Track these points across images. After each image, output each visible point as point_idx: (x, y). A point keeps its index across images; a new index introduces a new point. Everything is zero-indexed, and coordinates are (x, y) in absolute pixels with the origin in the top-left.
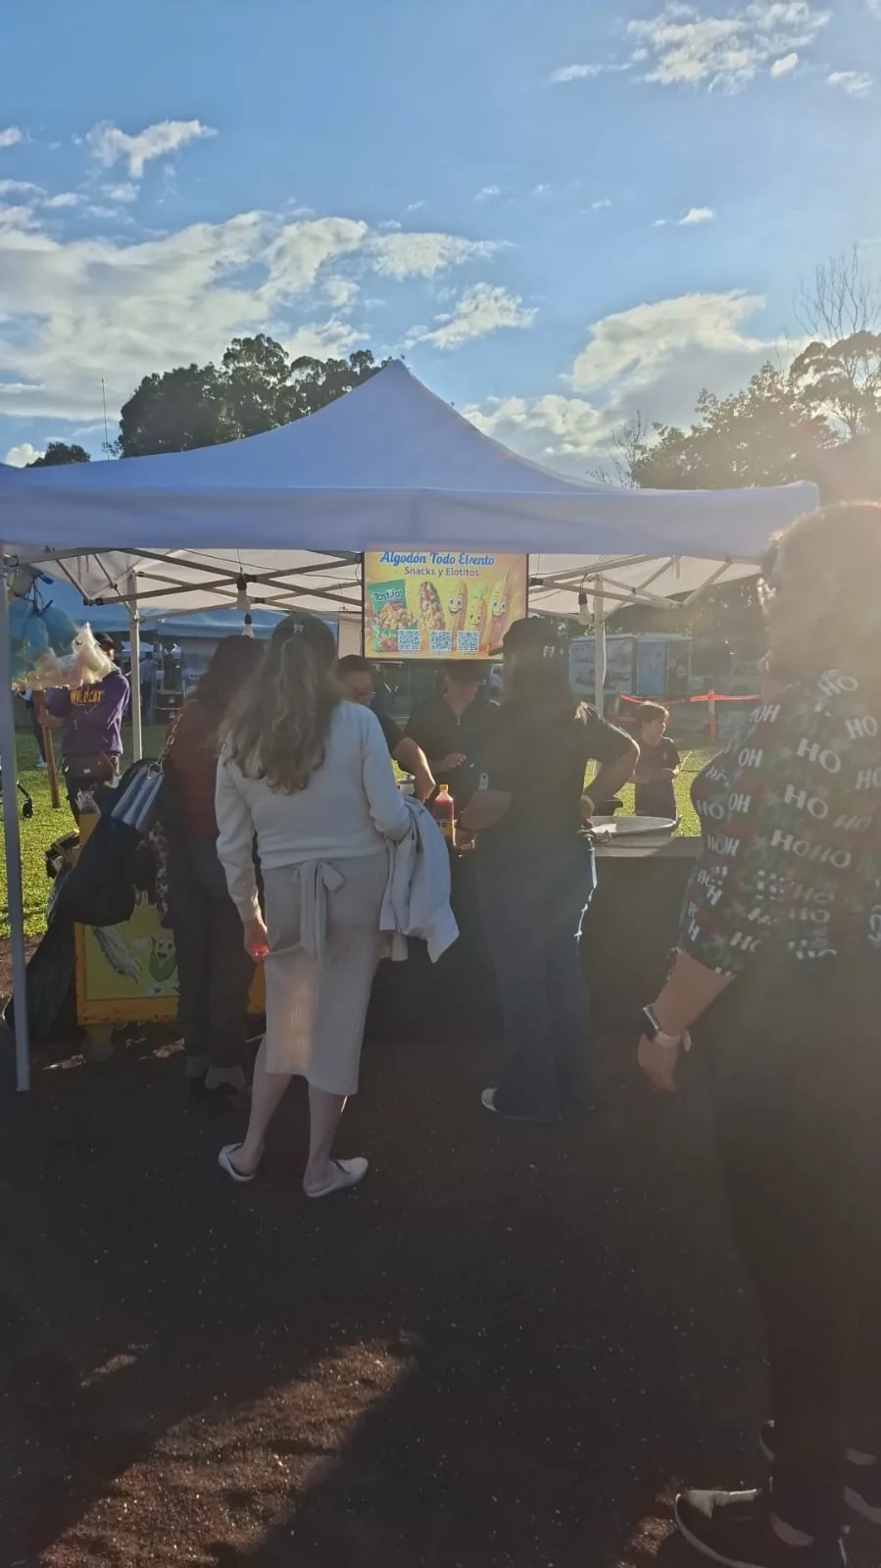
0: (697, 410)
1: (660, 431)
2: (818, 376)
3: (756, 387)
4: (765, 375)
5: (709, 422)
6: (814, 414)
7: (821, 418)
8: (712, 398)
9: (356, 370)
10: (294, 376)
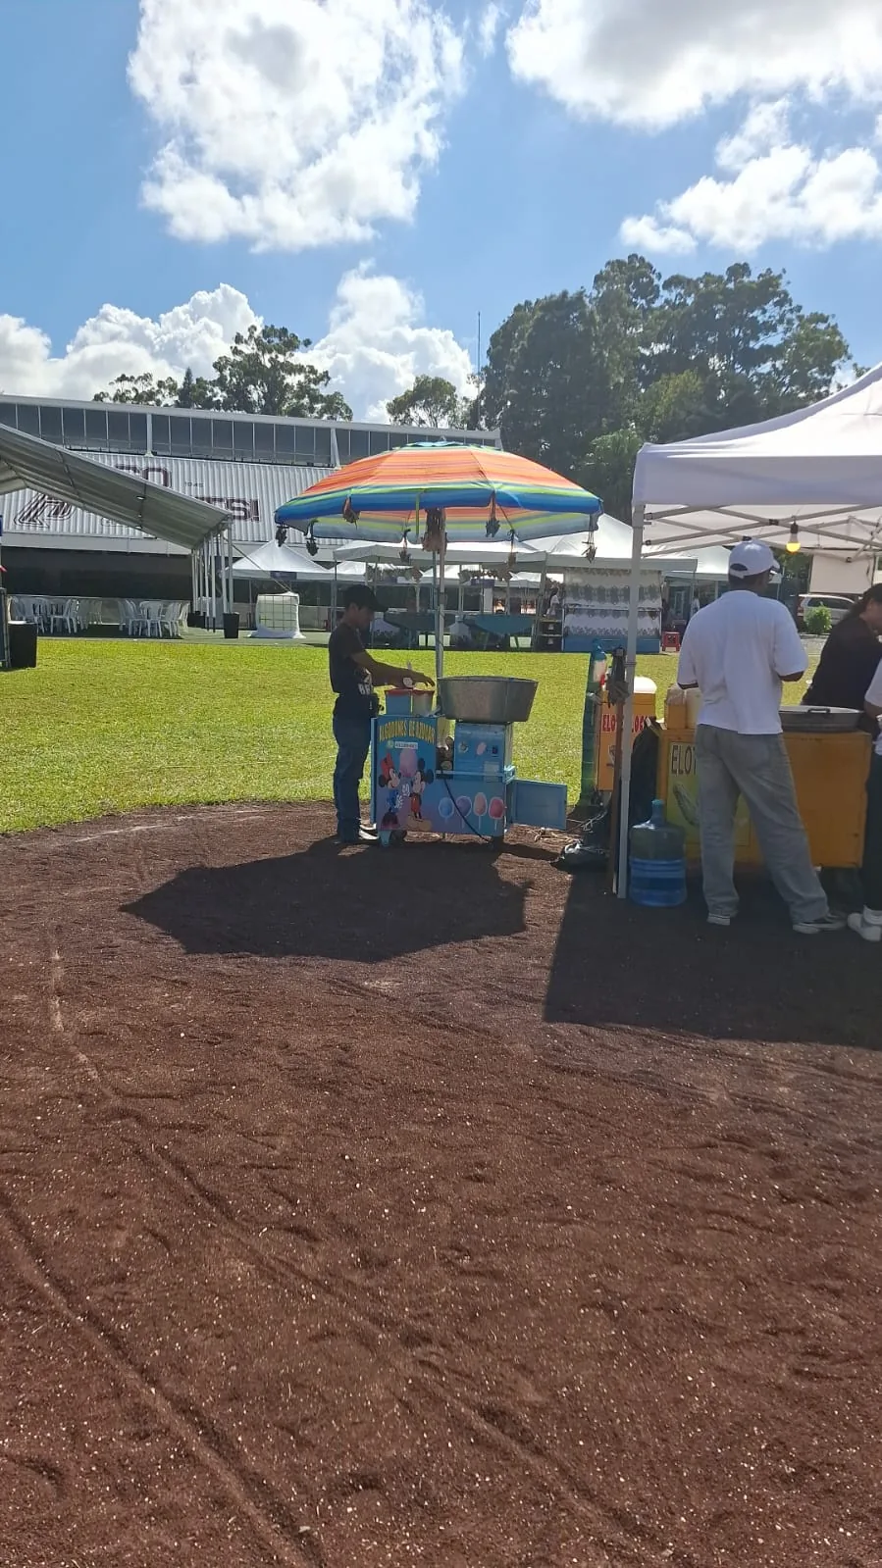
9: (731, 286)
10: (665, 294)
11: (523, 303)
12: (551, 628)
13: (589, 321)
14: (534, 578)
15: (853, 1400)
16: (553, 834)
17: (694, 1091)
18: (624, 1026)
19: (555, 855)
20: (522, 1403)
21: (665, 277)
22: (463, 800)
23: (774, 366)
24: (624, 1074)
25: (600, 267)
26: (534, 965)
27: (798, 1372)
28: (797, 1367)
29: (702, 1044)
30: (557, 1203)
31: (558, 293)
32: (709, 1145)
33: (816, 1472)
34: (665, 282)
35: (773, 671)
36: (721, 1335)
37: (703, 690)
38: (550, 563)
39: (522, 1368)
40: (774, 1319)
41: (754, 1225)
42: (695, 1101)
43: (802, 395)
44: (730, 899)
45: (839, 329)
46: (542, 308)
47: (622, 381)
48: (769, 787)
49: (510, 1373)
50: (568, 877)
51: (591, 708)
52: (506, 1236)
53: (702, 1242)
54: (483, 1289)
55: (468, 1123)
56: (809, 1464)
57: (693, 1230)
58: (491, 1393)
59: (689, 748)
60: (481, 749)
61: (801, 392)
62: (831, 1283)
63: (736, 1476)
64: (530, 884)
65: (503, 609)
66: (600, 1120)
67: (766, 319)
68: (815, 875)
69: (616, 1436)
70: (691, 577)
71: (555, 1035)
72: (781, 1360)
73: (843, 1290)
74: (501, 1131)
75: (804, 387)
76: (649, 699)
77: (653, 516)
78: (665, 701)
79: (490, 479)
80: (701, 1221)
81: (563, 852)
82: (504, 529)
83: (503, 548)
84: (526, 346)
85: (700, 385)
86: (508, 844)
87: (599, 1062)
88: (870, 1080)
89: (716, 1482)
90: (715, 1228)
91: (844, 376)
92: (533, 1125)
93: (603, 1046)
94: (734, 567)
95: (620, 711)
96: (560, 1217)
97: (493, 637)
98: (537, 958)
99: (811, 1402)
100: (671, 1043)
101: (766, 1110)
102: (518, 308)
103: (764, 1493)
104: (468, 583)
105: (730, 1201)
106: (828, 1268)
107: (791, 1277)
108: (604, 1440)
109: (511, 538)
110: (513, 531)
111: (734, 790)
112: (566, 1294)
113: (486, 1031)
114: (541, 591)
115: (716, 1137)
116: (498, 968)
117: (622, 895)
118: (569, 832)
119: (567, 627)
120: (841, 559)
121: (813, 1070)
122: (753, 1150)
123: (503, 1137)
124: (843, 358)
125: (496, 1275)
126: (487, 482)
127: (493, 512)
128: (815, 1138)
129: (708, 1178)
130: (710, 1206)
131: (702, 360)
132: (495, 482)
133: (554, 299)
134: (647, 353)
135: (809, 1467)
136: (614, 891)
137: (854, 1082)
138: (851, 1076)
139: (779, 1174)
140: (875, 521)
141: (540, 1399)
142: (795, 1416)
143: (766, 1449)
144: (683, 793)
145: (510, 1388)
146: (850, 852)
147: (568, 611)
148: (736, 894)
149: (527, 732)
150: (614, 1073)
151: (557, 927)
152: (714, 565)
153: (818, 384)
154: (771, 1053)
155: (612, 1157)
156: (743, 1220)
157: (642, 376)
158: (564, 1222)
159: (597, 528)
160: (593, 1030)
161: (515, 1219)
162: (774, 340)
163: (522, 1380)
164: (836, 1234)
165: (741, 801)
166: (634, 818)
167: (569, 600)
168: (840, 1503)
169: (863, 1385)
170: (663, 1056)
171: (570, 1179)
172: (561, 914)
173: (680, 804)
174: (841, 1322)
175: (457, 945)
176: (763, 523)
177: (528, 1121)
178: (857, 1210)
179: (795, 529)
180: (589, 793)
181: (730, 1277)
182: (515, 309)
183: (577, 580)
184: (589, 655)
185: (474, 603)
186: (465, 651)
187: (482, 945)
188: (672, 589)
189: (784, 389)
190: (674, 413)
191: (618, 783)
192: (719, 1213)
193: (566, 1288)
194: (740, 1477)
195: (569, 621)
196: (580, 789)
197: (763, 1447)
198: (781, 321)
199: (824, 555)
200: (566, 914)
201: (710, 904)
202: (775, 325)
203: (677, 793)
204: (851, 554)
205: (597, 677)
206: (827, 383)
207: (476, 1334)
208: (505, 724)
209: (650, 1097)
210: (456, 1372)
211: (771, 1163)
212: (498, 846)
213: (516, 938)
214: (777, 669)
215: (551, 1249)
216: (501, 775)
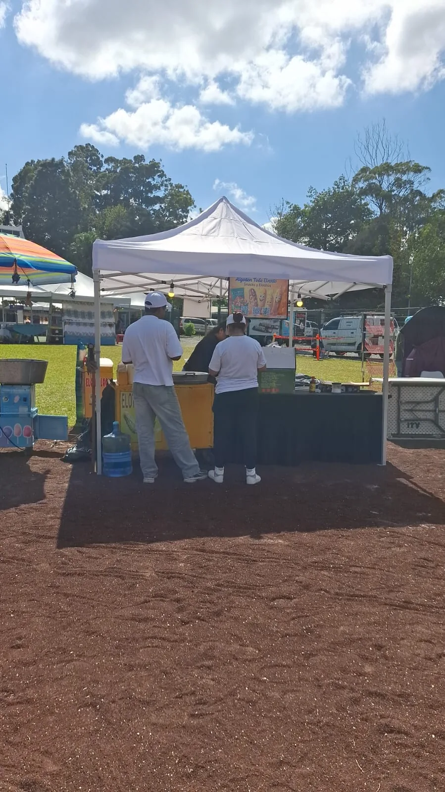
0: (307, 196)
1: (289, 205)
2: (366, 183)
3: (336, 187)
4: (341, 181)
5: (313, 203)
6: (363, 202)
7: (366, 204)
8: (314, 191)
9: (137, 165)
10: (105, 166)
11: (30, 161)
12: (57, 332)
13: (67, 174)
14: (46, 305)
15: (219, 723)
16: (61, 443)
17: (137, 573)
18: (101, 545)
19: (63, 454)
20: (46, 774)
21: (105, 157)
22: (8, 429)
23: (161, 206)
24: (102, 571)
25: (72, 148)
26: (51, 518)
27: (192, 716)
28: (192, 713)
29: (141, 547)
30: (65, 651)
31: (50, 159)
32: (146, 602)
33: (203, 767)
34: (105, 159)
35: (168, 356)
36: (154, 704)
37: (135, 365)
38: (54, 298)
39: (46, 753)
40: (180, 690)
41: (169, 641)
42: (138, 579)
43: (175, 222)
44: (153, 469)
45: (190, 192)
46: (42, 165)
47: (87, 207)
48: (169, 412)
49: (38, 757)
50: (70, 466)
51: (79, 375)
52: (35, 677)
53: (143, 656)
54: (21, 712)
55: (12, 615)
56: (200, 764)
57: (138, 650)
58: (28, 773)
59: (130, 394)
60: (17, 399)
61: (175, 220)
62: (207, 663)
63: (164, 782)
64: (48, 472)
65: (30, 321)
66: (88, 599)
67: (155, 183)
68: (193, 454)
69: (99, 778)
70: (128, 307)
71: (63, 555)
72: (184, 711)
73: (212, 666)
74: (32, 616)
75: (176, 218)
76: (109, 370)
77: (103, 276)
78: (117, 371)
79: (12, 252)
80: (142, 644)
81: (67, 453)
82: (23, 279)
83: (24, 289)
84: (34, 184)
85: (126, 212)
86: (35, 451)
87: (87, 566)
88: (220, 553)
89: (153, 789)
90: (149, 647)
91: (193, 214)
92: (50, 609)
93: (89, 557)
94: (147, 303)
95: (94, 376)
96: (66, 659)
97: (25, 337)
98: (53, 513)
99: (200, 730)
100: (125, 549)
101: (173, 577)
102: (27, 164)
103: (178, 787)
104: (8, 307)
105: (156, 630)
106: (206, 656)
107: (188, 664)
108: (93, 782)
109: (28, 283)
110: (29, 280)
111: (153, 415)
112: (70, 703)
113: (23, 560)
114: (50, 313)
115: (149, 596)
116: (30, 522)
117: (99, 473)
118: (70, 441)
119: (66, 332)
120: (195, 301)
121: (195, 552)
122: (168, 600)
123: (33, 619)
124: (192, 206)
125: (29, 701)
126: (11, 254)
127: (16, 270)
128: (197, 587)
129: (146, 620)
130: (147, 635)
131: (127, 200)
132: (16, 254)
133: (48, 161)
134: (99, 194)
135: (200, 766)
136: (95, 471)
137: (214, 555)
138: (213, 552)
139: (180, 610)
140: (209, 283)
141: (56, 768)
142: (192, 740)
143: (179, 762)
144: (129, 417)
145: (39, 767)
146: (208, 441)
147: (65, 323)
148: (157, 467)
149: (46, 388)
150: (97, 571)
151: (64, 494)
152: (138, 302)
153: (182, 217)
154: (176, 546)
155: (95, 618)
156: (164, 639)
157: (97, 205)
158: (69, 662)
159: (75, 281)
160: (84, 549)
161: (40, 666)
162: (160, 193)
163: (46, 760)
164: (208, 636)
165: (156, 419)
166: (104, 432)
167: (66, 317)
168: (215, 781)
169: (223, 714)
170: (122, 557)
171: (71, 636)
172: (66, 487)
173: (127, 423)
174: (212, 683)
175: (5, 512)
176: (159, 282)
177: (47, 608)
178: (217, 621)
179: (172, 286)
180: (80, 419)
181: (157, 672)
182: (26, 164)
183: (70, 307)
184: (77, 346)
185: (13, 318)
186: (8, 344)
187: (21, 510)
188: (120, 313)
189: (166, 218)
190: (114, 225)
191: (95, 414)
192: (152, 638)
193: (70, 699)
194: (166, 782)
195: (66, 328)
196: (76, 418)
197: (177, 761)
198: (162, 185)
199: (190, 299)
200: (69, 486)
201: (144, 473)
202: (159, 187)
203: (125, 417)
204: (201, 299)
205: (82, 358)
206: (186, 217)
207: (18, 739)
208: (30, 385)
209: (115, 581)
210: (5, 766)
211: (177, 605)
212: (30, 452)
213: (40, 503)
214: (168, 355)
215: (62, 678)
216: (29, 413)
